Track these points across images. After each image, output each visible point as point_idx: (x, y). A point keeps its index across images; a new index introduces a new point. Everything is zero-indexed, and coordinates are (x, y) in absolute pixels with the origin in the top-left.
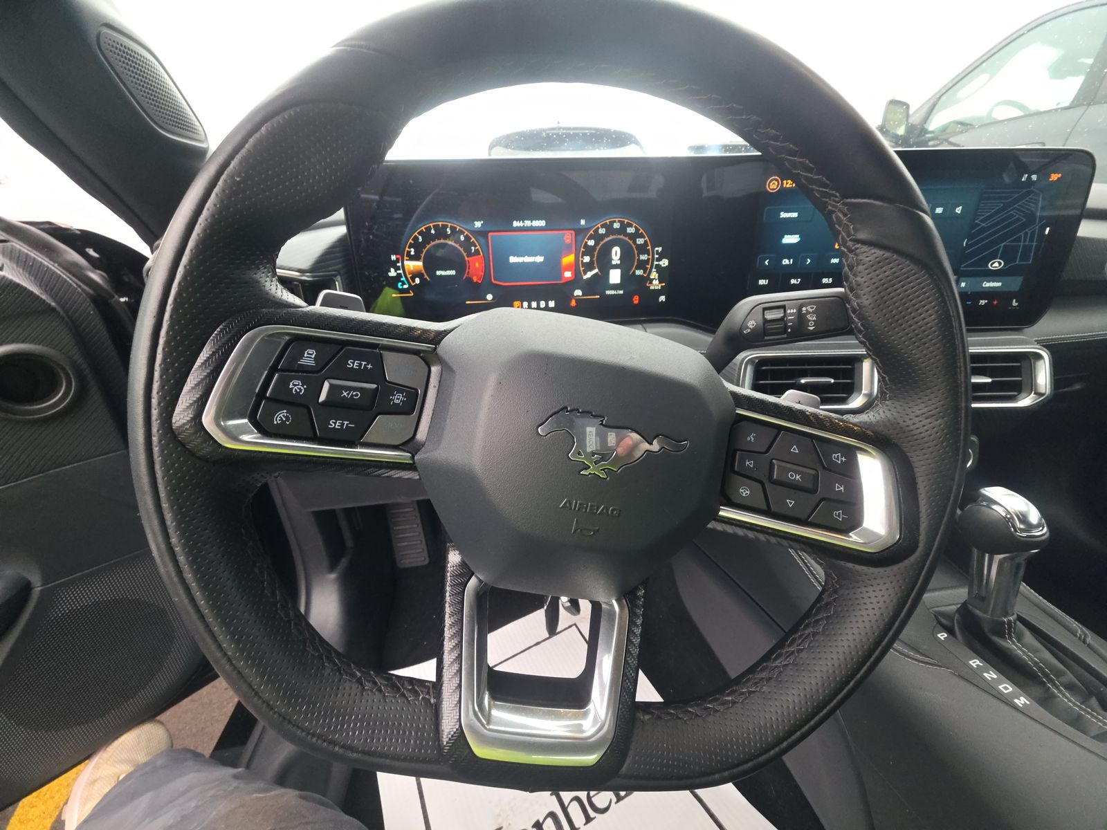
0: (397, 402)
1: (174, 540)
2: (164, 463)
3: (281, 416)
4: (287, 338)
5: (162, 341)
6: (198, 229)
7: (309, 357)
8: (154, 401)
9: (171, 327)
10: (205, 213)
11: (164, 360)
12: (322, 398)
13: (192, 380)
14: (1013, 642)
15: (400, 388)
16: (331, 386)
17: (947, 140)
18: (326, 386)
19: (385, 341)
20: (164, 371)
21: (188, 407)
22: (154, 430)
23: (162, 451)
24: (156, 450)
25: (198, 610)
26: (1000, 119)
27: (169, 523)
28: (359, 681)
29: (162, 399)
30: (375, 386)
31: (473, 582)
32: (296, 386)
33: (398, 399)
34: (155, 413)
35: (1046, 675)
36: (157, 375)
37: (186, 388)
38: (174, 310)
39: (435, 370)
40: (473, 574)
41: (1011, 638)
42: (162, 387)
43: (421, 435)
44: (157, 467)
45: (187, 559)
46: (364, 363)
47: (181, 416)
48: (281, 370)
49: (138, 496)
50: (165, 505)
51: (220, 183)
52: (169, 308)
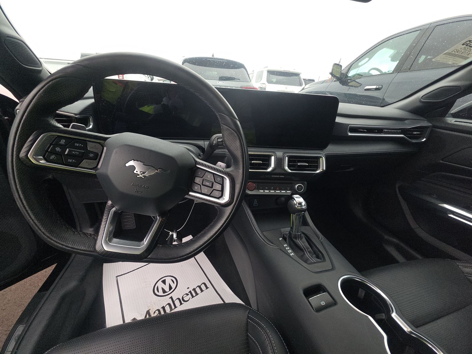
0: (91, 156)
1: (18, 187)
2: (16, 166)
3: (52, 157)
4: (56, 136)
5: (18, 134)
6: (30, 107)
7: (63, 142)
8: (15, 150)
9: (21, 131)
10: (32, 103)
11: (18, 139)
12: (66, 153)
13: (26, 145)
14: (299, 240)
15: (92, 152)
16: (69, 150)
17: (354, 81)
18: (68, 150)
19: (88, 139)
20: (18, 142)
21: (24, 152)
22: (14, 157)
23: (16, 163)
24: (14, 163)
25: (24, 206)
26: (373, 74)
27: (17, 182)
28: (73, 232)
29: (17, 149)
30: (84, 151)
31: (114, 209)
32: (58, 149)
33: (91, 155)
34: (15, 153)
35: (305, 249)
36: (16, 143)
37: (24, 147)
38: (22, 127)
39: (105, 148)
40: (114, 207)
41: (298, 239)
42: (17, 146)
43: (99, 166)
44: (14, 167)
45: (22, 192)
46: (80, 145)
47: (22, 154)
48: (54, 144)
49: (8, 174)
50: (16, 177)
51: (37, 95)
52: (20, 126)
